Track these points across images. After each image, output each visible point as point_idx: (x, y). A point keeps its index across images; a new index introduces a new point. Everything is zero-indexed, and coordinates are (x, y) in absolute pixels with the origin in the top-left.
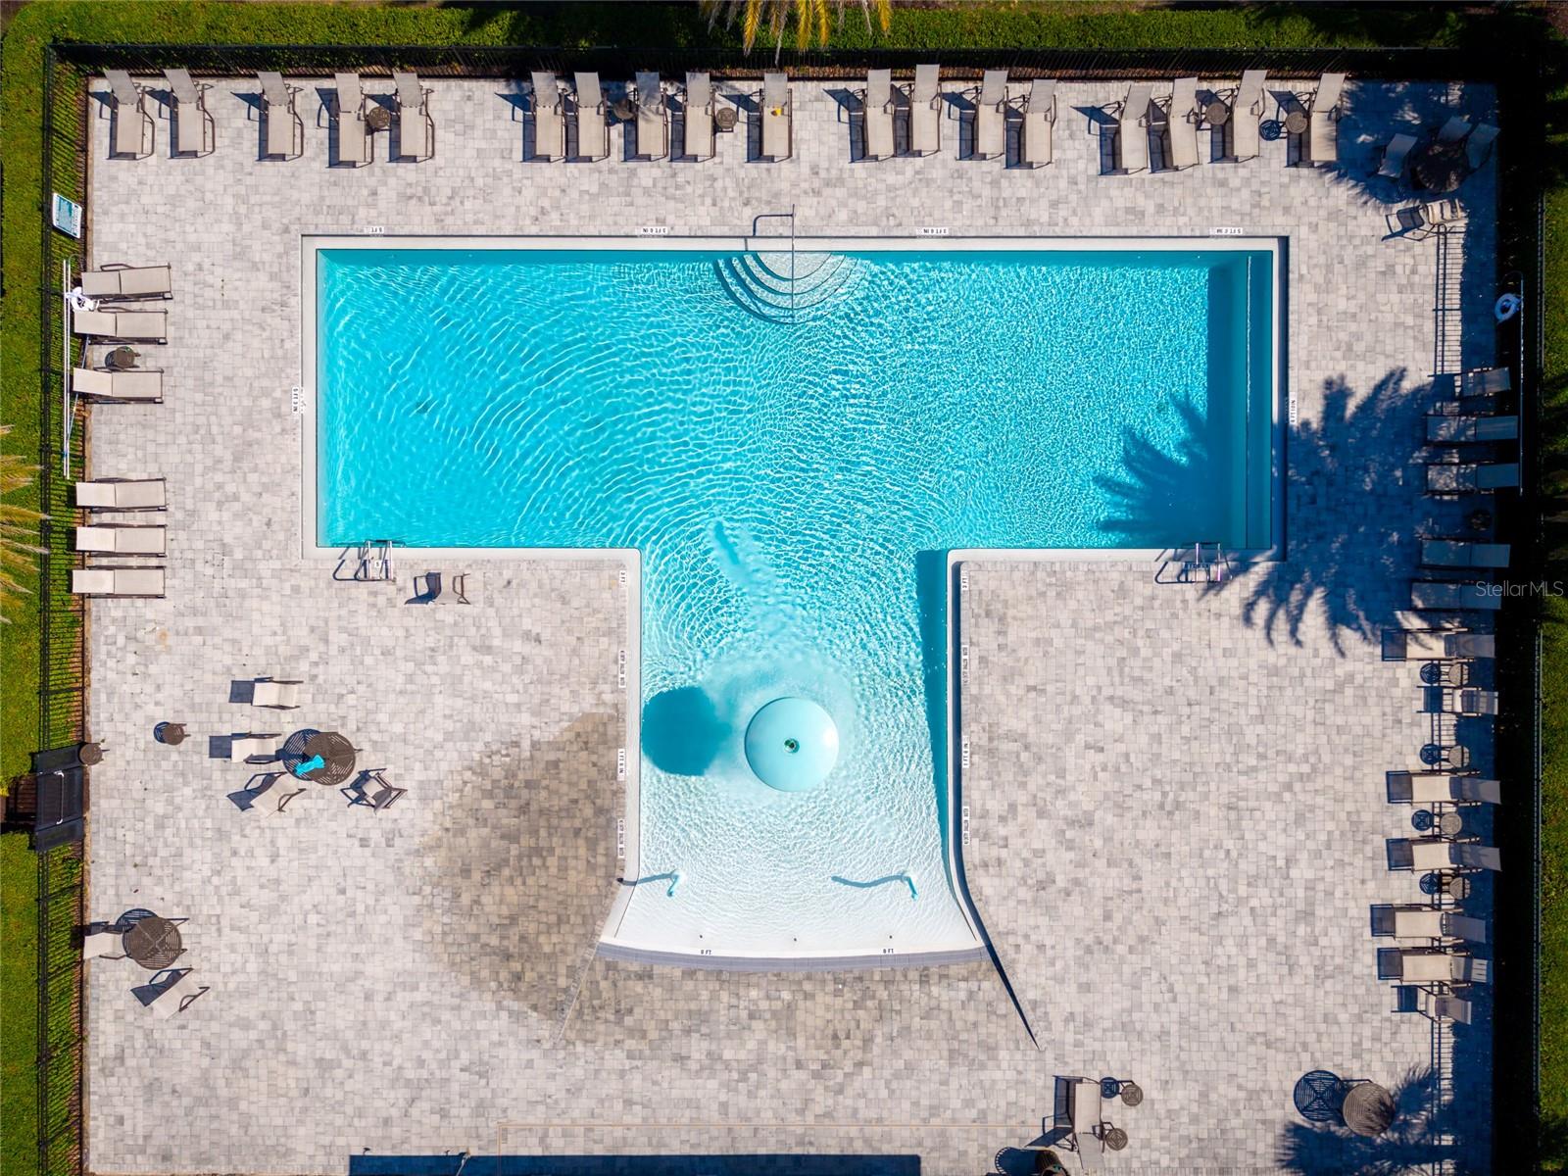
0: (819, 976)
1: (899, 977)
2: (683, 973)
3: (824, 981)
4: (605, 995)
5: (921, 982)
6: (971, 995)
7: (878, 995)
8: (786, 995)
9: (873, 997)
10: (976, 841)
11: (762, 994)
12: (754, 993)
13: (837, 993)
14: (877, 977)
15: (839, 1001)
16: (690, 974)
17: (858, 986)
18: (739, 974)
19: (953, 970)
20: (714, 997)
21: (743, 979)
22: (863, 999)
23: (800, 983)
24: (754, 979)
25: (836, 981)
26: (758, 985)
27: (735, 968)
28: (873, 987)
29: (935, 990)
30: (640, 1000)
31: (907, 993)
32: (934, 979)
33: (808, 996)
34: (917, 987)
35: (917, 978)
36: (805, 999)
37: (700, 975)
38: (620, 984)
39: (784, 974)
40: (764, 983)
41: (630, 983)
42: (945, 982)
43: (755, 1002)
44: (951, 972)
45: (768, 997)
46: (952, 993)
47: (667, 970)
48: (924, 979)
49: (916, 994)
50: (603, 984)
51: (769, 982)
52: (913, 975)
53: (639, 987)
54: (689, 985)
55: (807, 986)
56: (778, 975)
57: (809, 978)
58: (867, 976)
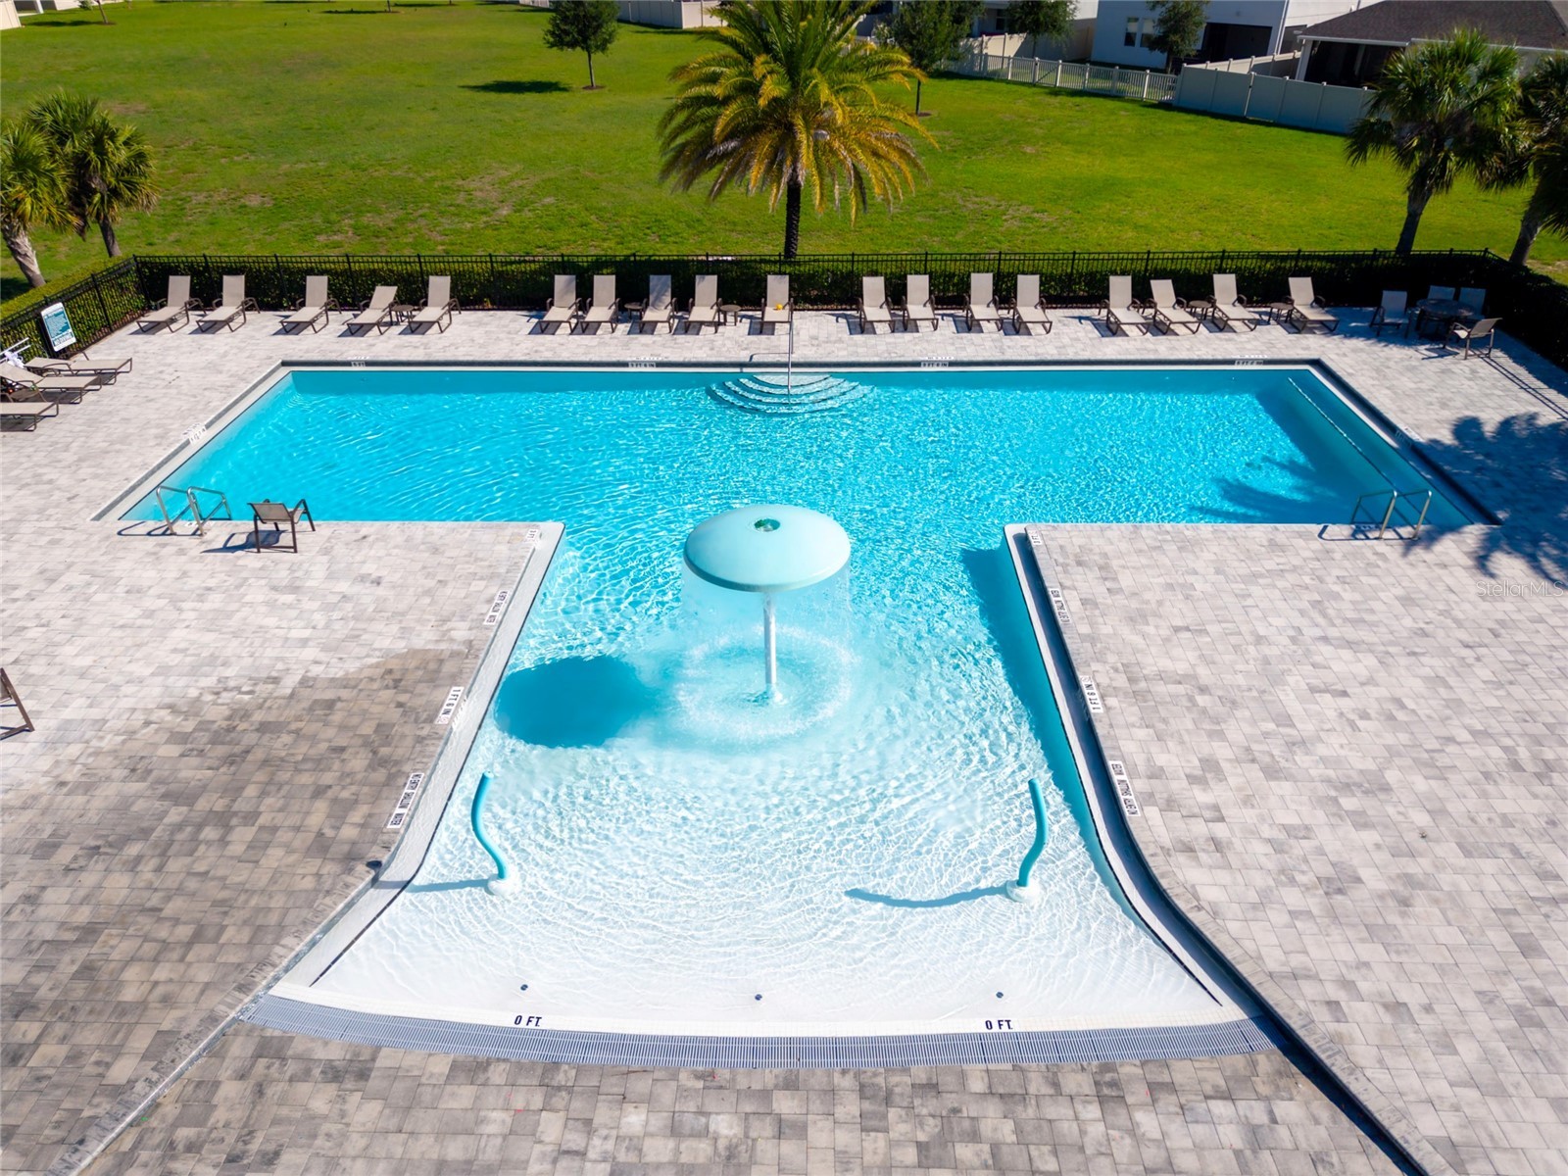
0: (818, 1079)
1: (1037, 1085)
2: (455, 1066)
3: (831, 1092)
4: (220, 1115)
5: (1102, 1100)
6: (1255, 1137)
7: (986, 1128)
8: (725, 1126)
9: (974, 1136)
10: (1152, 812)
11: (658, 1121)
12: (634, 1120)
13: (868, 1124)
14: (977, 1085)
15: (875, 1144)
16: (471, 1070)
17: (926, 1106)
18: (603, 1071)
19: (1182, 1072)
20: (522, 1127)
21: (613, 1085)
22: (944, 1139)
23: (765, 1095)
24: (640, 1085)
25: (864, 1092)
26: (649, 1100)
27: (593, 1057)
28: (971, 1109)
29: (1147, 1122)
30: (310, 1131)
31: (1068, 1128)
32: (1137, 1094)
33: (783, 1129)
34: (1092, 1111)
35: (1088, 1088)
36: (779, 1135)
37: (497, 1074)
38: (273, 1091)
39: (724, 1074)
40: (666, 1094)
41: (303, 1088)
42: (1168, 1102)
43: (635, 1144)
44: (1178, 1078)
45: (675, 1131)
46: (1200, 1131)
47: (412, 1060)
48: (1109, 1093)
49: (1096, 1130)
50: (230, 1089)
51: (683, 1093)
52: (1076, 1082)
53: (320, 1099)
54: (463, 1096)
55: (786, 1105)
56: (708, 1076)
57: (790, 1084)
58: (949, 1081)
